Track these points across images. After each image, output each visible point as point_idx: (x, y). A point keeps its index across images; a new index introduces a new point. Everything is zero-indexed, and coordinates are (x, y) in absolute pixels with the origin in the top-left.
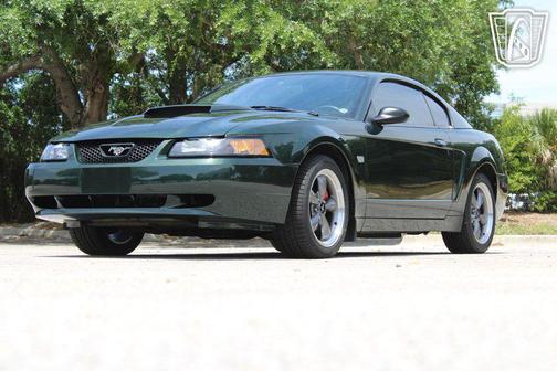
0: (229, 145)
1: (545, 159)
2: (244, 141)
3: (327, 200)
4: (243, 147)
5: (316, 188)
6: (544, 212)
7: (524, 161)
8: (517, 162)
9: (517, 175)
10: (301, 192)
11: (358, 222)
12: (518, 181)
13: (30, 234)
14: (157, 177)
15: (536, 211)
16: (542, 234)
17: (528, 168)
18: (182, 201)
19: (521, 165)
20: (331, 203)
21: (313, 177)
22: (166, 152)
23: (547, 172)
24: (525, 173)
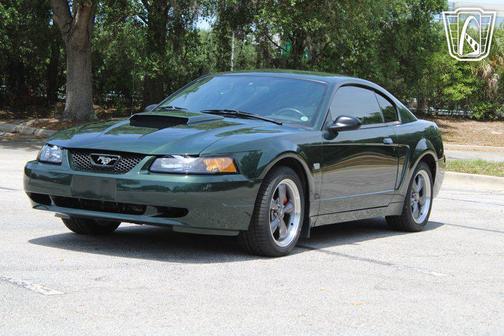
0: (202, 162)
1: (486, 72)
2: (215, 160)
3: (285, 204)
4: (215, 165)
5: (276, 196)
6: (481, 120)
7: (467, 73)
8: (459, 74)
9: (459, 86)
10: (263, 202)
11: (312, 220)
12: (460, 92)
13: (21, 131)
14: (138, 186)
15: (474, 119)
16: (475, 172)
17: (470, 80)
18: (159, 211)
19: (464, 77)
20: (290, 206)
21: (274, 187)
22: (147, 167)
23: (486, 84)
24: (466, 84)
